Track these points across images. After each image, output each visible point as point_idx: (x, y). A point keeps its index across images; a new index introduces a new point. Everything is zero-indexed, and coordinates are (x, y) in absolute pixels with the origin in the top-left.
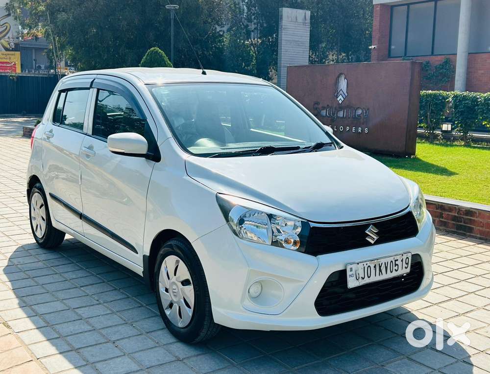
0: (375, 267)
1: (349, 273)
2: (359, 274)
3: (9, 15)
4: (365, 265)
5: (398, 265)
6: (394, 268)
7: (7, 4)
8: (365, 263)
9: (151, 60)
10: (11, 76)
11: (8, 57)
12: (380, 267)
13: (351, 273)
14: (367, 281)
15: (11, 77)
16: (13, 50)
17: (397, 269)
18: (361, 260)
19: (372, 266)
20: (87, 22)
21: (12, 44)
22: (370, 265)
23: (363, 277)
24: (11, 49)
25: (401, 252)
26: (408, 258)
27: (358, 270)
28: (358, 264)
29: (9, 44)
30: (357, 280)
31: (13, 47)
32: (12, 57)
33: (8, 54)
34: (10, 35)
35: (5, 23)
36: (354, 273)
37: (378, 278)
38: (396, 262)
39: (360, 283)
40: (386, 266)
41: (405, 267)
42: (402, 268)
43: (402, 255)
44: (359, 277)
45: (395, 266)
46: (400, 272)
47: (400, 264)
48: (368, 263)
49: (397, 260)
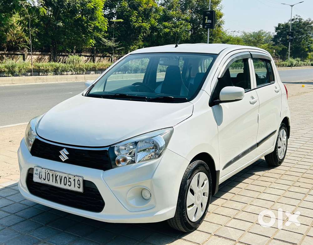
0: (53, 175)
1: (35, 172)
2: (41, 175)
4: (46, 171)
5: (70, 182)
6: (68, 183)
8: (47, 170)
12: (56, 177)
13: (36, 172)
14: (46, 182)
17: (70, 185)
18: (45, 167)
19: (51, 174)
22: (50, 173)
25: (75, 174)
26: (79, 180)
27: (42, 173)
28: (42, 168)
30: (40, 178)
36: (39, 173)
37: (54, 184)
38: (70, 180)
39: (41, 181)
40: (61, 178)
41: (78, 187)
42: (75, 186)
43: (74, 176)
44: (41, 178)
45: (69, 182)
46: (72, 188)
47: (73, 182)
48: (48, 171)
49: (70, 178)
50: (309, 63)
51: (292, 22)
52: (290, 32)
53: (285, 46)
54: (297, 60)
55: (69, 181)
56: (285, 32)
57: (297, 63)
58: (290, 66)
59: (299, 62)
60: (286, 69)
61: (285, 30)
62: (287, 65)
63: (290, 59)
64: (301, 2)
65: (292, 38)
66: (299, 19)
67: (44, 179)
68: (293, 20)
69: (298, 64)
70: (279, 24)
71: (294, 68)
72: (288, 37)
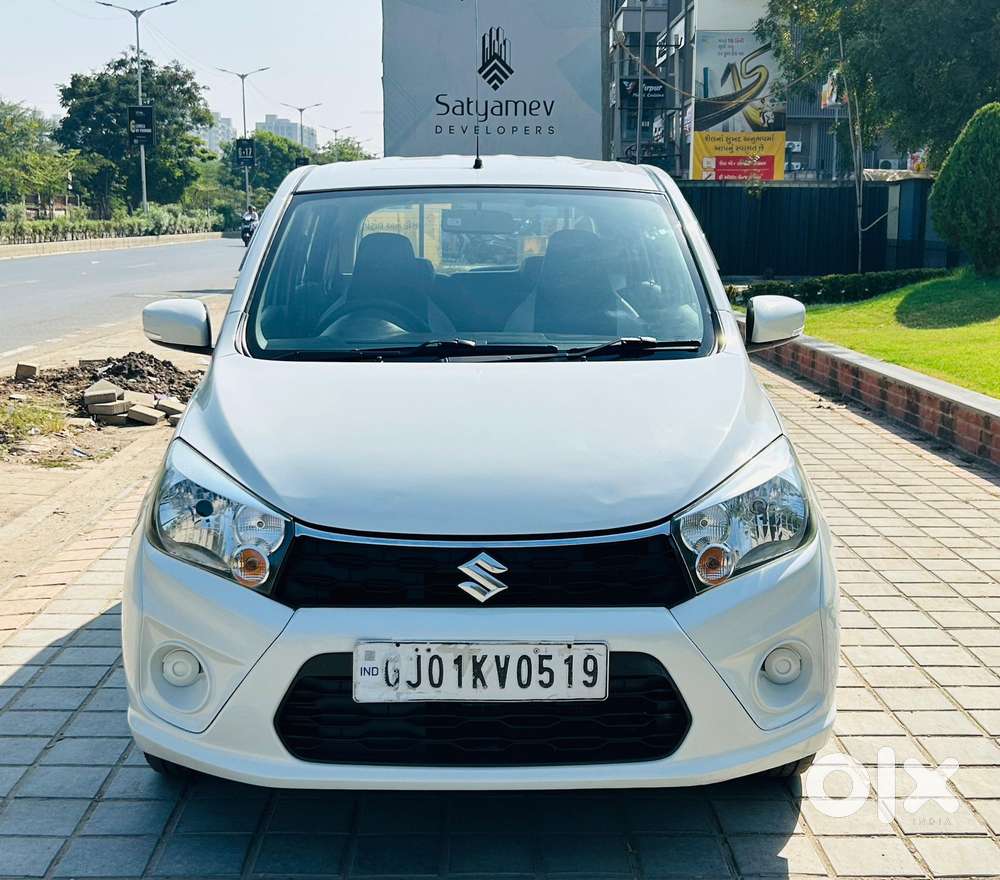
0: (458, 661)
1: (358, 663)
2: (397, 671)
3: (767, 47)
4: (423, 652)
5: (547, 673)
6: (537, 677)
7: (761, 21)
8: (422, 648)
9: (977, 136)
10: (750, 188)
11: (758, 143)
12: (477, 667)
13: (368, 665)
14: (426, 693)
15: (750, 192)
16: (771, 128)
17: (547, 681)
18: (410, 638)
19: (448, 659)
20: (913, 51)
21: (769, 114)
22: (442, 655)
23: (414, 681)
24: (766, 125)
25: (571, 639)
26: (589, 657)
27: (396, 660)
28: (398, 645)
29: (762, 114)
30: (389, 685)
31: (771, 121)
32: (767, 144)
33: (758, 138)
34: (765, 92)
35: (757, 67)
36: (382, 667)
37: (468, 693)
38: (546, 663)
39: (398, 695)
40: (502, 666)
41: (585, 683)
42: (570, 682)
43: (569, 646)
44: (397, 681)
45: (541, 672)
46: (560, 692)
47: (561, 671)
48: (433, 648)
49: (549, 657)
50: (205, 220)
51: (120, 72)
52: (140, 109)
53: (106, 158)
54: (169, 211)
55: (542, 670)
56: (99, 109)
57: (172, 222)
58: (152, 233)
59: (176, 216)
60: (142, 242)
61: (100, 102)
62: (143, 229)
63: (151, 208)
64: (166, 4)
65: (149, 131)
66: (143, 62)
67: (409, 682)
68: (122, 63)
69: (175, 223)
70: (76, 76)
71: (166, 241)
72: (134, 127)
